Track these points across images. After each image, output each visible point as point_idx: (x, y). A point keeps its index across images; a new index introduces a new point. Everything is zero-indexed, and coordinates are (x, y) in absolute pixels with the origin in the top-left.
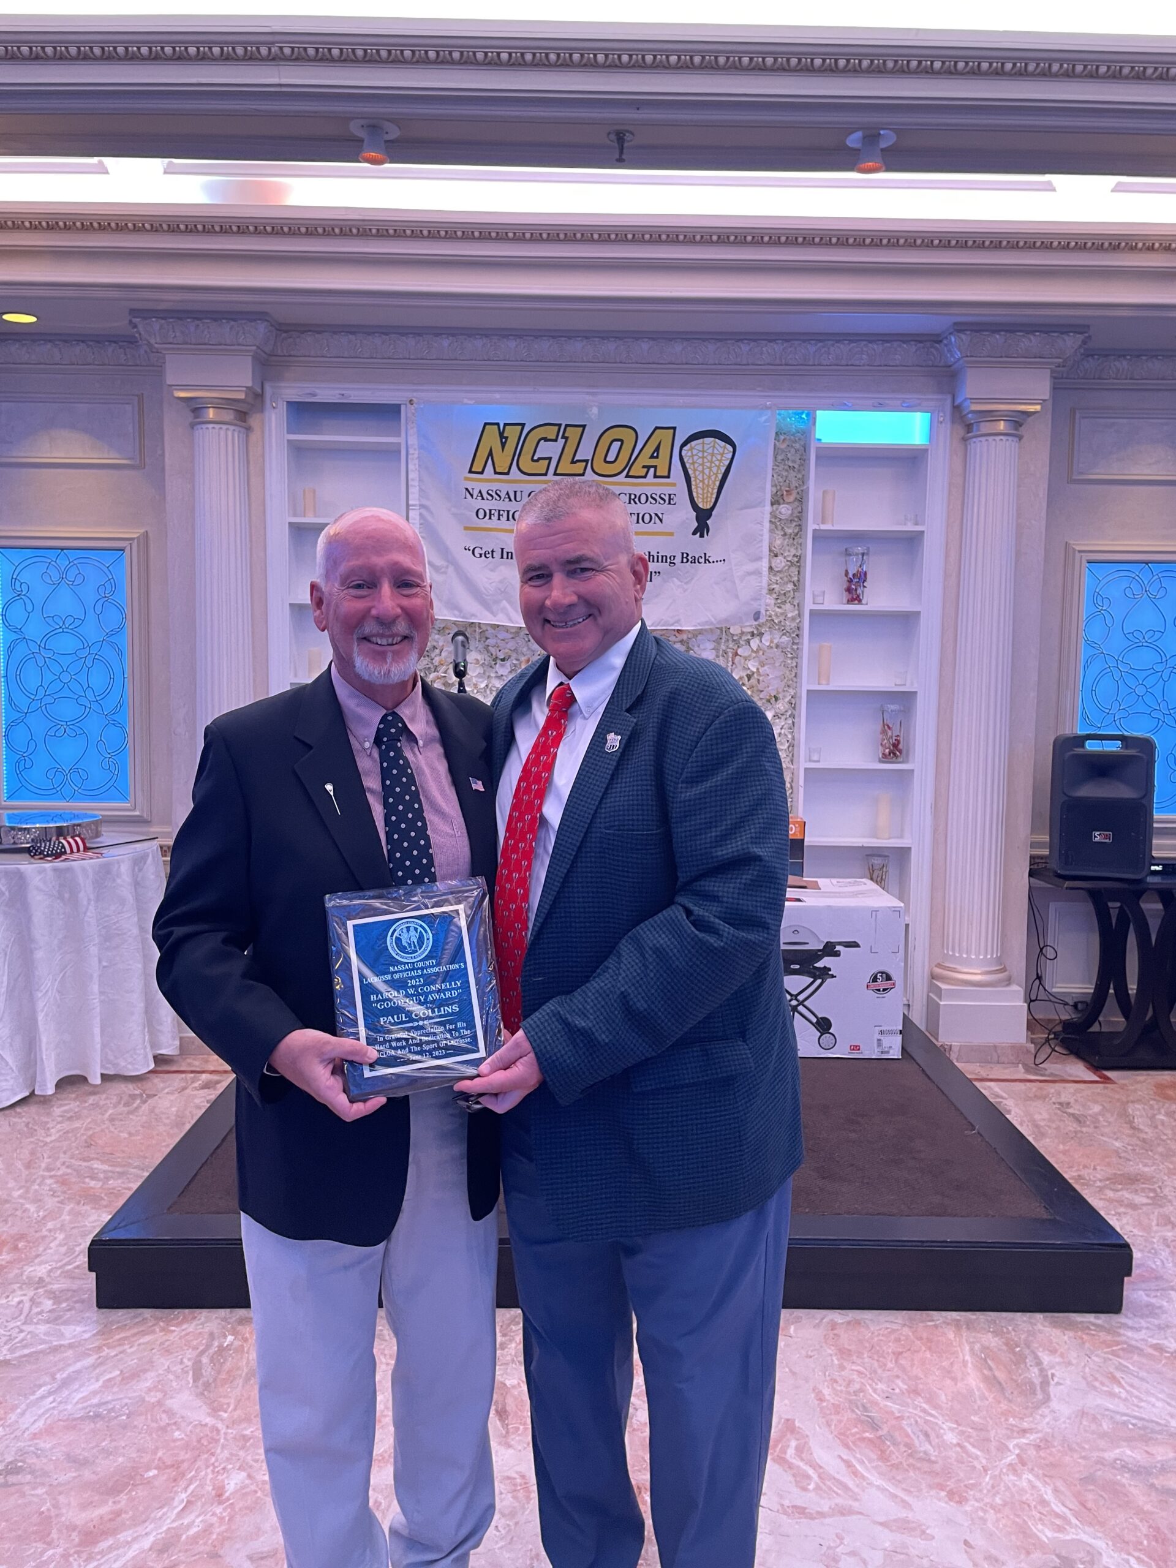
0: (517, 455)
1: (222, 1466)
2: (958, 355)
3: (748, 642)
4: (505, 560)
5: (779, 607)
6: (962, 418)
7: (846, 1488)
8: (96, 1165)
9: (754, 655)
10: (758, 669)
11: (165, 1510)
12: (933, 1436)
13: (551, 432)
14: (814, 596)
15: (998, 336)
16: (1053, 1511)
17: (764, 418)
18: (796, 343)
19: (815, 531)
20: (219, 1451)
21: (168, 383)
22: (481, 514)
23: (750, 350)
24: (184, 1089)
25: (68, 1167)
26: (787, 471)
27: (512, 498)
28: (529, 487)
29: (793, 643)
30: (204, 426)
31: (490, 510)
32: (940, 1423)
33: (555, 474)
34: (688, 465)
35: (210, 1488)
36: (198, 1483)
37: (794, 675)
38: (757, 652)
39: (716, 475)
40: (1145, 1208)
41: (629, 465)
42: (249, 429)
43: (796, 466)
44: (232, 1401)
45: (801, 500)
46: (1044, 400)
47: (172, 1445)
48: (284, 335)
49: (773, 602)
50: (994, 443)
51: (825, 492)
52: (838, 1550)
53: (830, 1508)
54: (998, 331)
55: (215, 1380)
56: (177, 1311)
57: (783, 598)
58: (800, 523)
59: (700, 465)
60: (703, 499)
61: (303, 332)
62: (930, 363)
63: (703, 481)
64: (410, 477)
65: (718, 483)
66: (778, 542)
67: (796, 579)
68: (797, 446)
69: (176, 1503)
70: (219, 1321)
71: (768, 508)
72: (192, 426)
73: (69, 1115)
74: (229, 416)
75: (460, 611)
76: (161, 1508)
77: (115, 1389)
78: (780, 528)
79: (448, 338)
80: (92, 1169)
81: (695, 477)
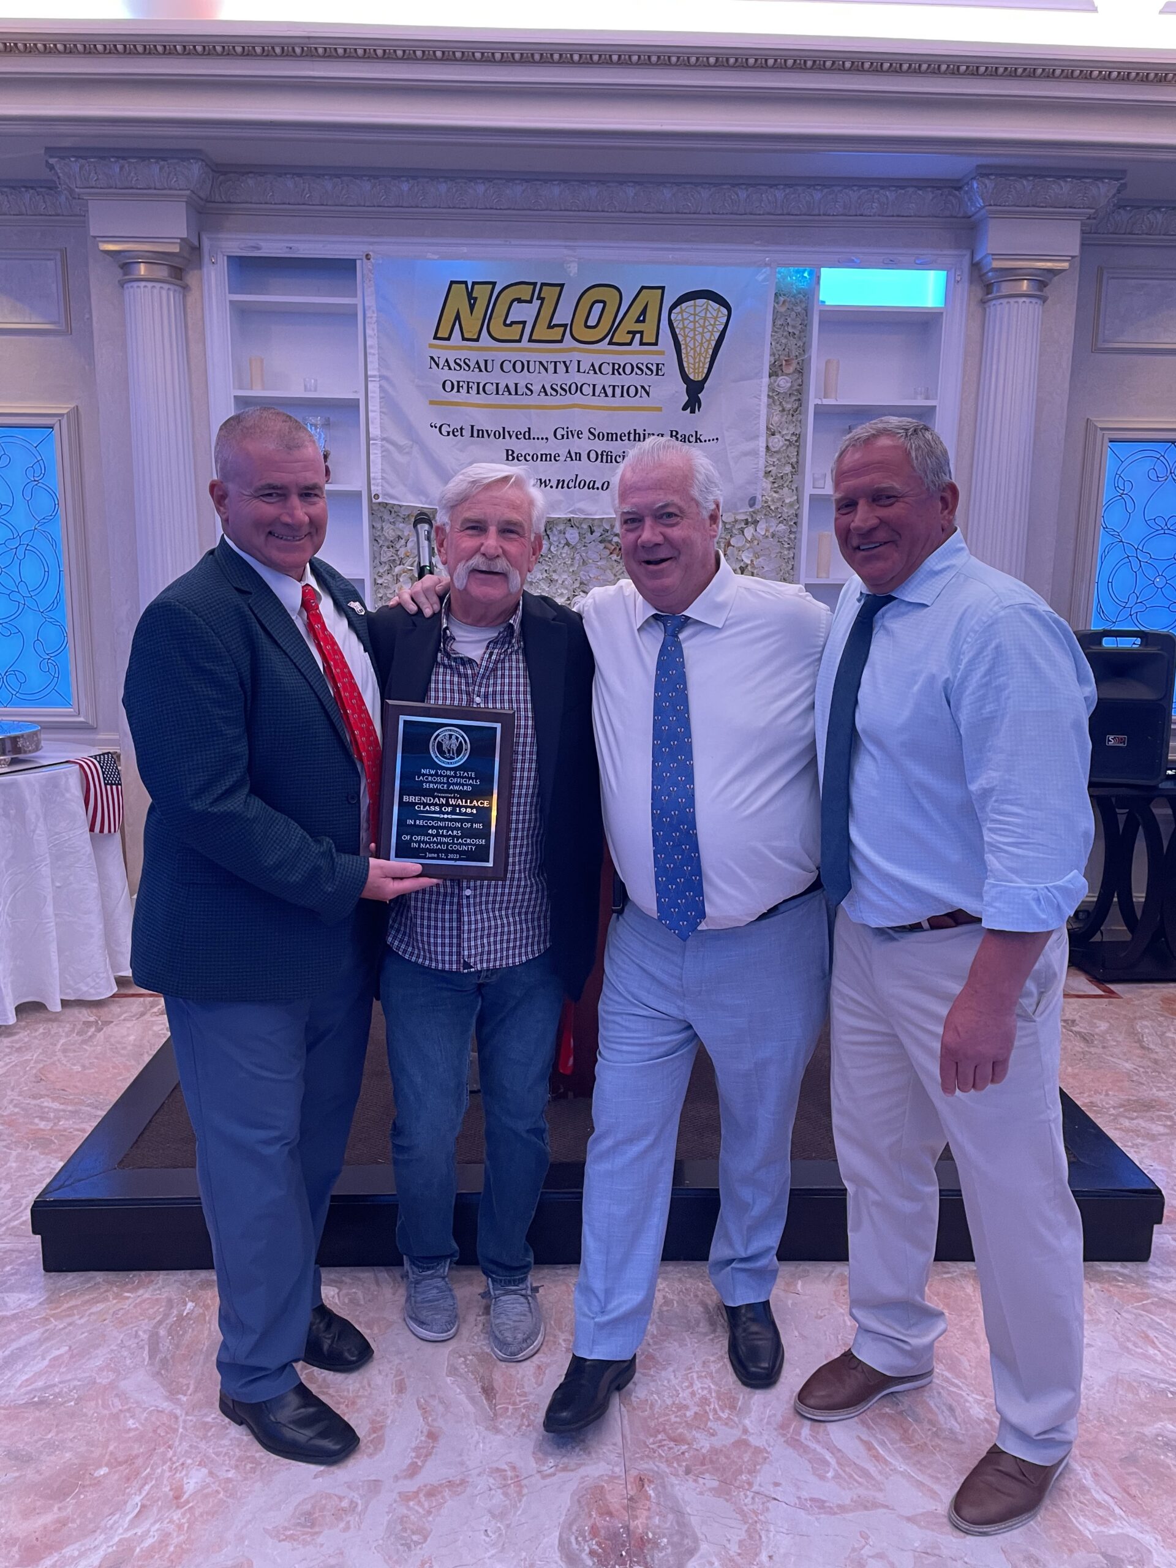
0: (487, 319)
1: (181, 1461)
2: (980, 203)
3: (742, 531)
4: (475, 439)
5: (776, 492)
6: (981, 276)
7: (866, 1474)
8: (47, 1103)
9: (748, 545)
10: (752, 561)
11: (117, 1516)
12: (958, 1411)
13: (525, 292)
14: (814, 480)
15: (1025, 182)
16: (1095, 1499)
17: (760, 278)
18: (800, 189)
19: (816, 406)
20: (177, 1443)
21: (92, 234)
22: (448, 388)
23: (748, 196)
24: (143, 1014)
25: (15, 1106)
26: (786, 337)
27: (483, 368)
28: (501, 356)
29: (791, 532)
30: (135, 284)
31: (458, 382)
32: (964, 1394)
33: (530, 340)
34: (677, 331)
35: (168, 1488)
36: (154, 1482)
37: (791, 567)
38: (751, 542)
39: (709, 341)
40: (1164, 1139)
41: (613, 330)
42: (185, 288)
43: (797, 333)
44: (192, 1382)
45: (801, 372)
46: (1073, 257)
47: (127, 1436)
48: (222, 178)
49: (769, 486)
50: (1016, 305)
51: (828, 362)
52: (862, 1552)
53: (852, 1500)
54: (1025, 177)
55: (173, 1357)
56: (131, 1274)
57: (781, 482)
58: (799, 396)
59: (691, 330)
60: (694, 369)
61: (243, 174)
62: (947, 213)
63: (694, 349)
64: (368, 343)
65: (710, 352)
66: (776, 418)
67: (794, 460)
68: (799, 309)
69: (129, 1507)
70: (178, 1284)
71: (766, 380)
72: (122, 284)
73: (17, 1046)
74: (163, 272)
75: (426, 495)
76: (112, 1514)
77: (63, 1370)
78: (778, 403)
79: (407, 181)
80: (42, 1107)
81: (687, 346)
